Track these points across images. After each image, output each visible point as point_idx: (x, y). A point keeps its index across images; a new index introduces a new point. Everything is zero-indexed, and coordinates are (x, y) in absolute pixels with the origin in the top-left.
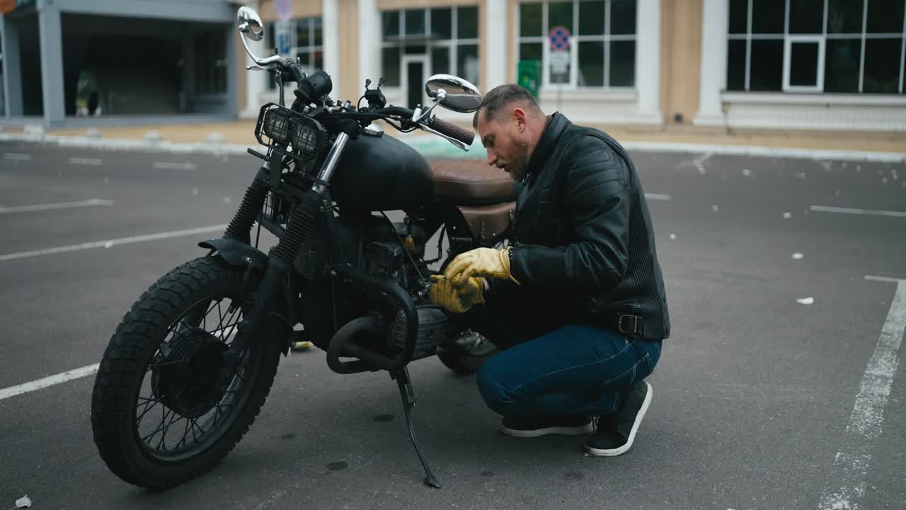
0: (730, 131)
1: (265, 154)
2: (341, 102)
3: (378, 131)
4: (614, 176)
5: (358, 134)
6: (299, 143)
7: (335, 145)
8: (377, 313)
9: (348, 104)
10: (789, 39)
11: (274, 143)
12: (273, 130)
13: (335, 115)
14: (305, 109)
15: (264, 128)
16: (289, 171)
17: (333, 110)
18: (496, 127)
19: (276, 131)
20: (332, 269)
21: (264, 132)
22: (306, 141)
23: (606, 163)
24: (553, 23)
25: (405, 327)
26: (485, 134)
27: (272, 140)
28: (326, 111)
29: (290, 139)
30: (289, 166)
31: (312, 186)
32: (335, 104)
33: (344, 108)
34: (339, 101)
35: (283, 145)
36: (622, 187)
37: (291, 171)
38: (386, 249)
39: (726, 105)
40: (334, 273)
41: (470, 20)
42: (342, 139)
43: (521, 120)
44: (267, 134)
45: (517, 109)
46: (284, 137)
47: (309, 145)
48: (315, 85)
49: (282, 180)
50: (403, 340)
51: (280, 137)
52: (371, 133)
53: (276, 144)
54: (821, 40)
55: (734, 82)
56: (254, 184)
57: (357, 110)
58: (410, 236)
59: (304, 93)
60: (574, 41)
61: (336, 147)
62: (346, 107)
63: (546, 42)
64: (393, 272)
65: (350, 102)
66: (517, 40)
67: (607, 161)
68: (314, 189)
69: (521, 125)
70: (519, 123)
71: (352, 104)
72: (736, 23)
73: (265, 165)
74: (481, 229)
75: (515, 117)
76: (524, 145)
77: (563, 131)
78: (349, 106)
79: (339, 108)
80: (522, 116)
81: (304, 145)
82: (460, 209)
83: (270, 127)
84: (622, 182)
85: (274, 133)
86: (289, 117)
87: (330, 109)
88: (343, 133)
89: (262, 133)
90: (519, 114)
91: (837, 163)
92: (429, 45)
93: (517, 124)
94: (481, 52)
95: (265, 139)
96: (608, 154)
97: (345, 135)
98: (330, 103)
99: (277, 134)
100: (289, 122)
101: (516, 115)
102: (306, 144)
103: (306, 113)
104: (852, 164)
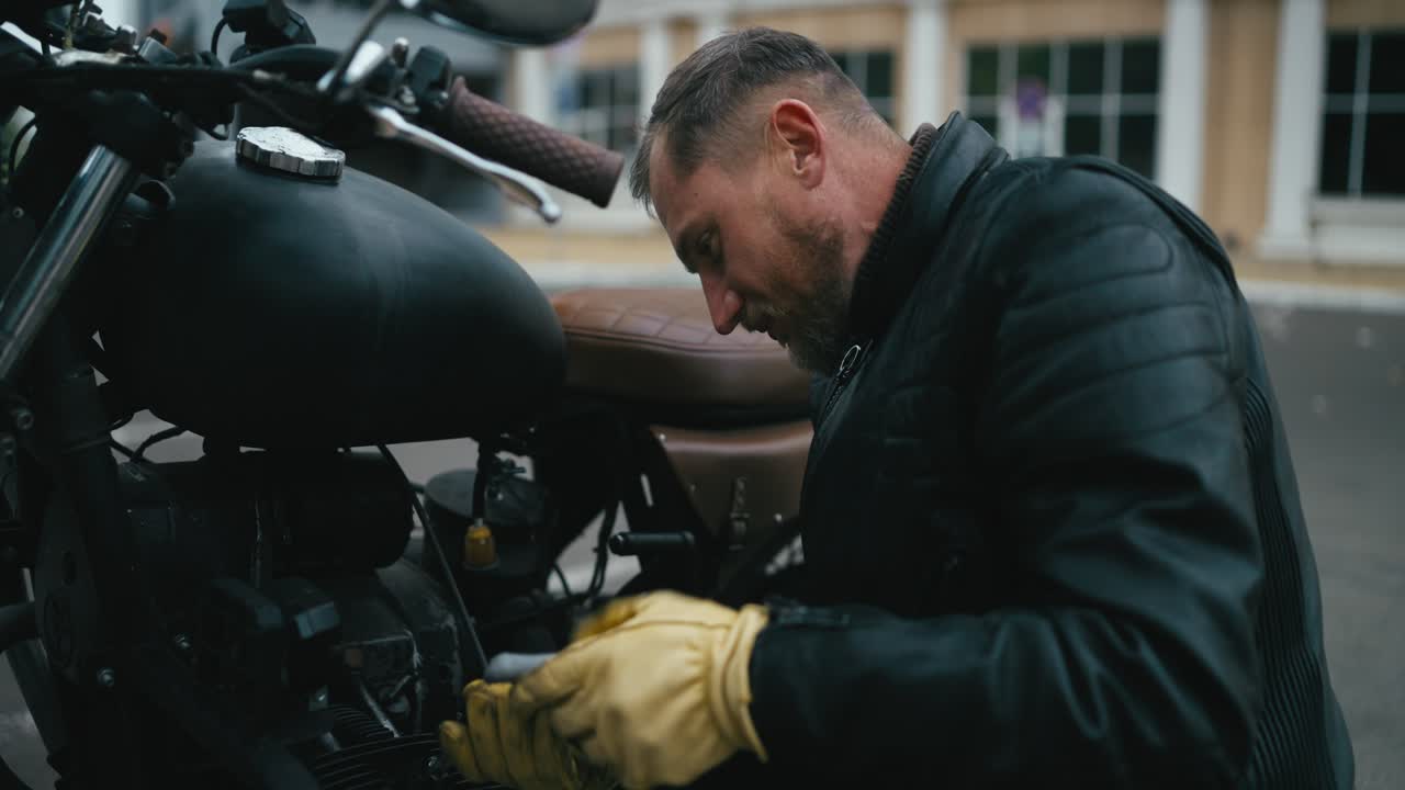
0: (1323, 266)
4: (1189, 338)
18: (716, 186)
20: (101, 662)
23: (1160, 278)
26: (682, 226)
33: (137, 59)
36: (1221, 385)
39: (1315, 220)
40: (104, 676)
43: (808, 143)
45: (785, 101)
52: (278, 165)
58: (480, 522)
60: (1056, 108)
62: (144, 54)
67: (1164, 270)
69: (809, 158)
70: (800, 155)
74: (732, 497)
75: (782, 136)
76: (825, 236)
77: (975, 175)
79: (118, 57)
80: (808, 128)
82: (662, 437)
84: (1224, 359)
87: (69, 56)
88: (99, 149)
90: (796, 122)
93: (793, 157)
96: (1161, 244)
101: (784, 127)
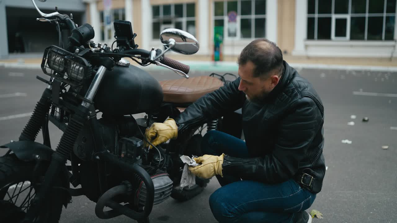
0: (309, 58)
1: (49, 80)
2: (101, 45)
3: (126, 63)
5: (113, 66)
6: (72, 74)
7: (97, 74)
8: (128, 182)
9: (105, 46)
10: (334, 17)
11: (55, 73)
12: (54, 64)
13: (97, 54)
14: (76, 51)
15: (48, 63)
16: (65, 92)
17: (96, 51)
19: (56, 65)
20: (97, 155)
21: (47, 66)
22: (77, 73)
24: (229, 10)
25: (146, 192)
27: (53, 71)
28: (91, 51)
29: (66, 70)
30: (66, 88)
31: (81, 103)
32: (97, 46)
33: (103, 49)
34: (99, 44)
35: (61, 74)
37: (67, 91)
38: (132, 143)
39: (306, 46)
40: (98, 157)
41: (192, 9)
42: (102, 70)
44: (50, 67)
46: (61, 69)
47: (79, 75)
48: (83, 34)
49: (61, 98)
50: (145, 200)
51: (59, 69)
52: (121, 65)
53: (56, 74)
54: (348, 17)
55: (310, 36)
56: (41, 100)
57: (111, 50)
59: (75, 39)
60: (239, 18)
61: (98, 75)
62: (104, 48)
63: (226, 18)
64: (137, 156)
65: (106, 45)
66: (213, 18)
68: (82, 105)
71: (108, 46)
72: (311, 10)
73: (49, 87)
78: (106, 47)
79: (99, 49)
81: (76, 75)
83: (52, 62)
85: (55, 66)
86: (65, 55)
87: (93, 49)
88: (102, 66)
89: (46, 66)
91: (358, 72)
92: (174, 21)
94: (197, 23)
95: (48, 70)
97: (104, 67)
98: (93, 45)
99: (57, 67)
100: (65, 59)
102: (77, 75)
103: (77, 54)
104: (366, 72)
